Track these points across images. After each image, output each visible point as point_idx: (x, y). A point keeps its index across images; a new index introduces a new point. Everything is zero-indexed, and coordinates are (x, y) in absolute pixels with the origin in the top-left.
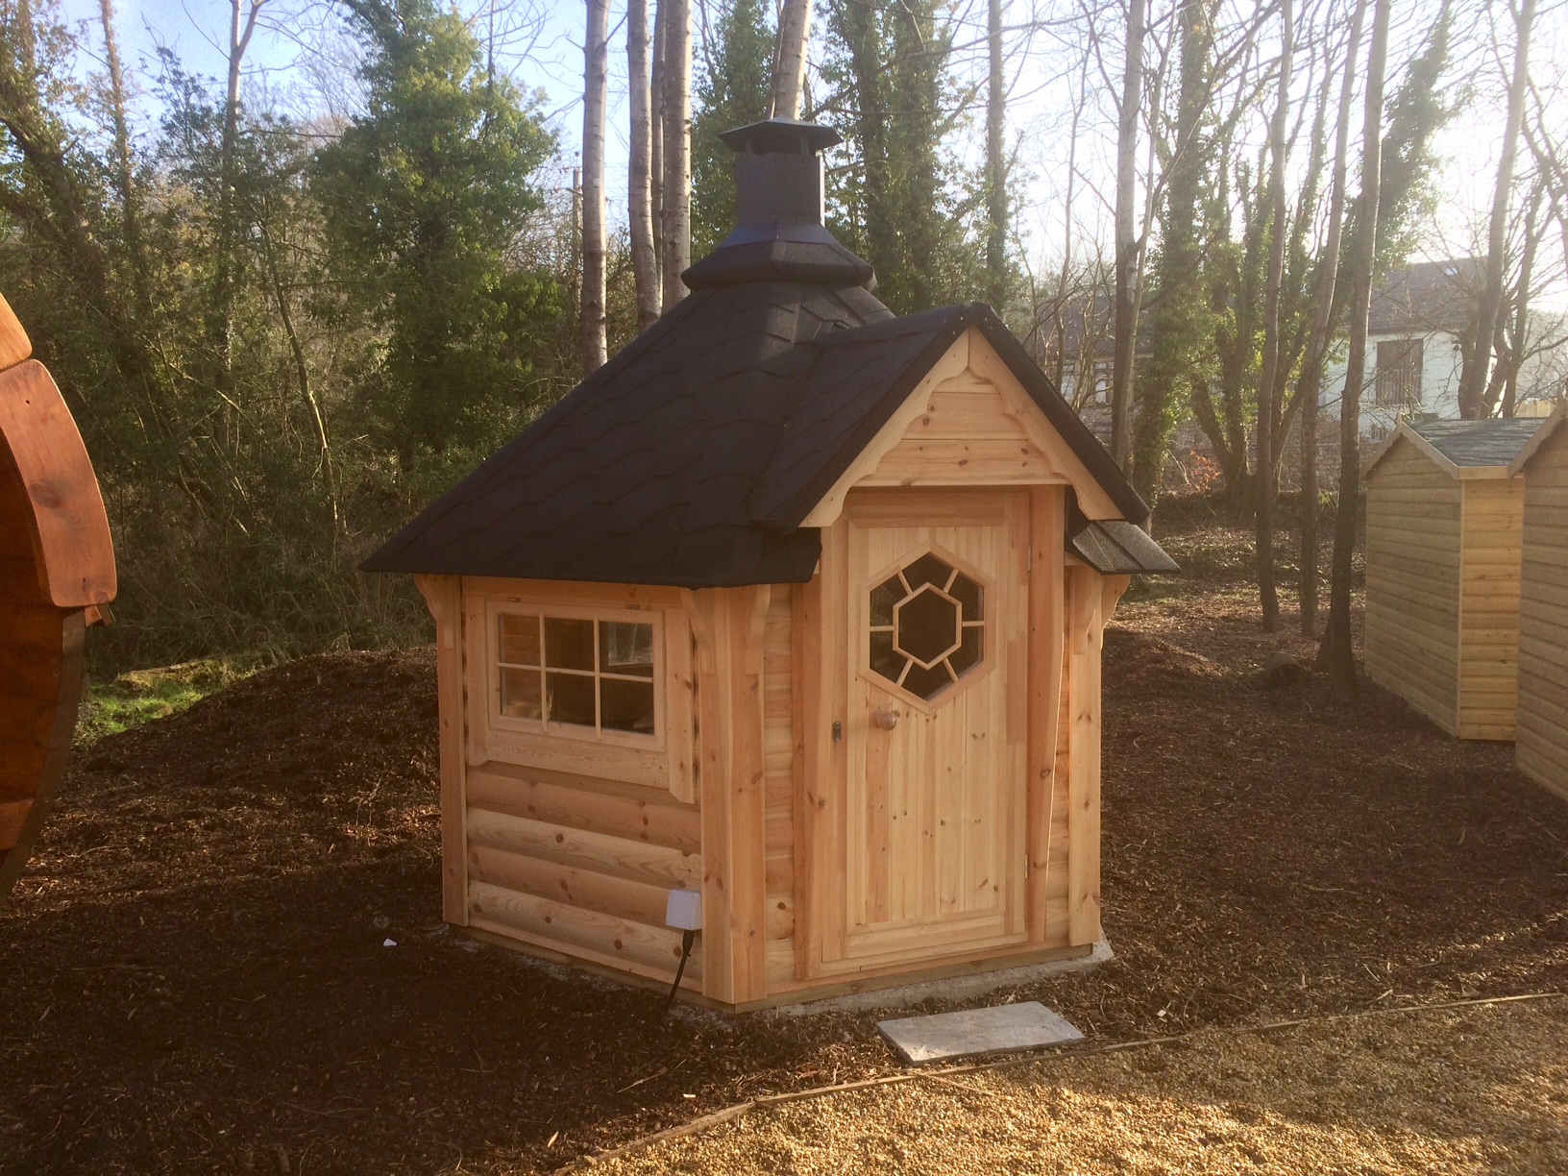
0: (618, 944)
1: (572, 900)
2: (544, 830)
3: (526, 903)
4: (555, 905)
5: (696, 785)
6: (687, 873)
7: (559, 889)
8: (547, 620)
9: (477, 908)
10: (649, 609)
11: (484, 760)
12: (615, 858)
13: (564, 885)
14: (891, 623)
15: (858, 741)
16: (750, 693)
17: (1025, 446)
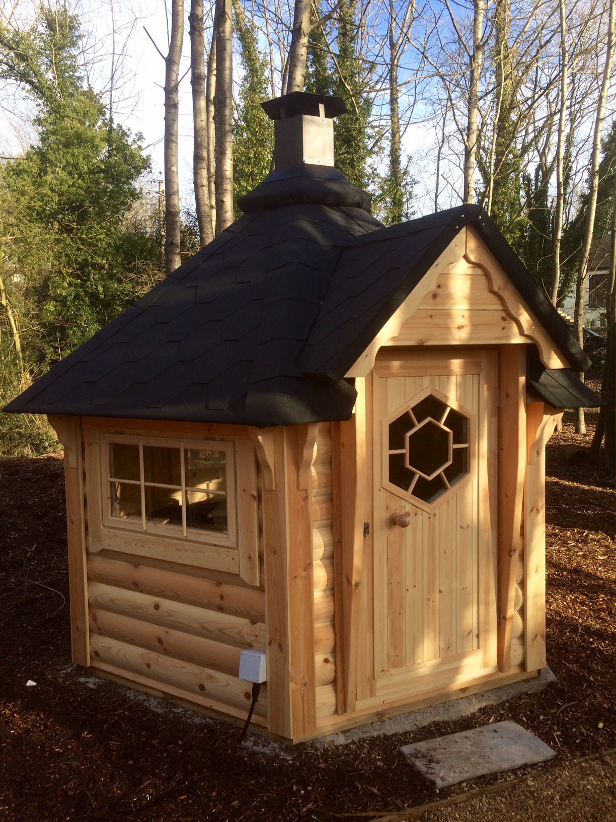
0: (202, 687)
1: (166, 652)
2: (144, 600)
3: (133, 652)
4: (154, 655)
5: (261, 572)
6: (254, 638)
7: (157, 644)
8: (144, 447)
9: (97, 654)
10: (222, 440)
11: (100, 548)
12: (199, 623)
13: (160, 641)
14: (403, 447)
15: (380, 535)
16: (302, 503)
17: (503, 314)
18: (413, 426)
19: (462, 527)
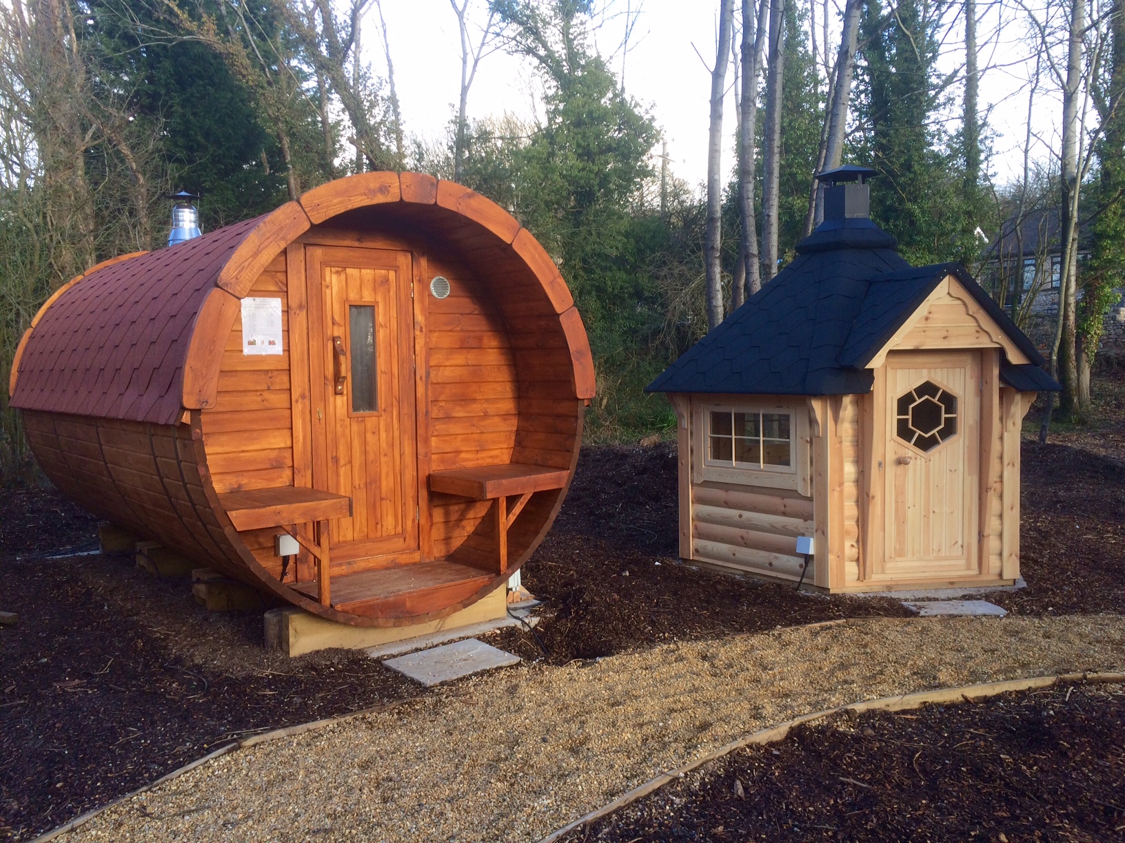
0: (771, 564)
1: (747, 545)
2: (733, 513)
3: (724, 548)
4: (738, 548)
5: (811, 488)
6: (806, 530)
7: (741, 541)
8: (735, 414)
9: (697, 551)
10: (788, 407)
11: (701, 480)
12: (769, 524)
13: (742, 538)
14: (908, 415)
15: (891, 470)
16: (838, 445)
17: (978, 329)
18: (915, 401)
19: (951, 471)
